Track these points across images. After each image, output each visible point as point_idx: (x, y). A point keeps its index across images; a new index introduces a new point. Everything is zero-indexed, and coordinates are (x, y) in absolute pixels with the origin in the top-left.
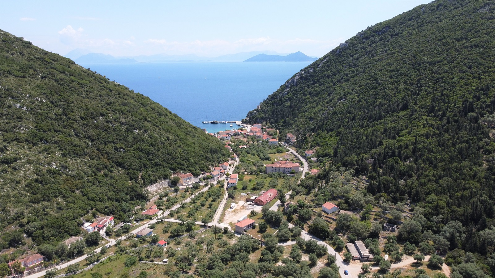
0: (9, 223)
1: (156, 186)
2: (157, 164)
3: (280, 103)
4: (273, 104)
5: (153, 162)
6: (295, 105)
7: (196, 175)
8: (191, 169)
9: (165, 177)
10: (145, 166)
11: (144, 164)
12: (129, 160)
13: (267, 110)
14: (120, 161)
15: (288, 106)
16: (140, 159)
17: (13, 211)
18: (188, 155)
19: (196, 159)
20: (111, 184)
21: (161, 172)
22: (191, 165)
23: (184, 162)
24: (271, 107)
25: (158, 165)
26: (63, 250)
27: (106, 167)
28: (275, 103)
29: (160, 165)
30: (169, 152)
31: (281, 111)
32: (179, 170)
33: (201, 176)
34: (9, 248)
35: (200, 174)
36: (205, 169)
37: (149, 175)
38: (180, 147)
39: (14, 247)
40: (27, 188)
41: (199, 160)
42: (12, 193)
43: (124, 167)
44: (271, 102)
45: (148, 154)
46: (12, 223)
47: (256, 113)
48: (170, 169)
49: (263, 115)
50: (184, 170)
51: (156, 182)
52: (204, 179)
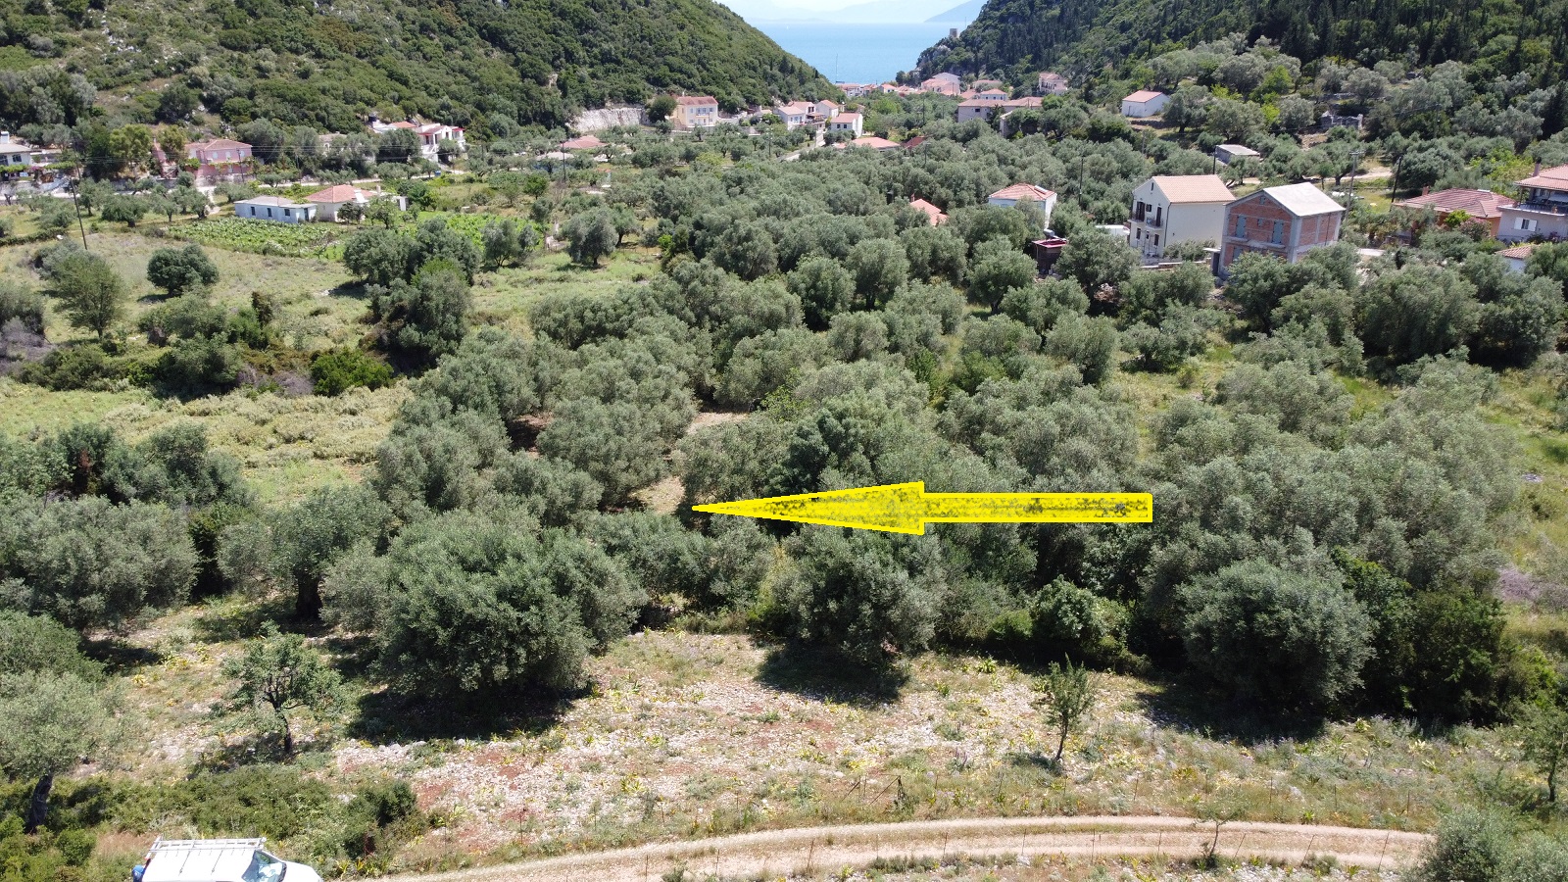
0: (158, 74)
1: (603, 115)
2: (606, 58)
3: (1028, 12)
4: (1002, 19)
5: (596, 51)
6: (1076, 12)
7: (728, 108)
8: (714, 88)
9: (632, 99)
10: (570, 56)
11: (566, 50)
12: (519, 28)
13: (983, 38)
14: (492, 24)
15: (1053, 17)
16: (555, 32)
17: (170, 52)
18: (706, 53)
19: (733, 69)
20: (461, 71)
21: (618, 81)
22: (716, 80)
23: (693, 68)
24: (995, 27)
25: (611, 61)
26: (309, 148)
27: (450, 32)
28: (1011, 15)
29: (618, 62)
30: (646, 31)
31: (1030, 32)
32: (673, 87)
33: (745, 114)
34: (156, 123)
35: (743, 109)
36: (760, 98)
37: (581, 81)
38: (682, 28)
39: (169, 121)
40: (210, 15)
41: (743, 75)
42: (166, 16)
43: (505, 47)
44: (998, 14)
45: (583, 26)
46: (165, 76)
47: (944, 52)
48: (648, 79)
49: (971, 55)
50: (691, 89)
51: (602, 105)
52: (753, 122)
